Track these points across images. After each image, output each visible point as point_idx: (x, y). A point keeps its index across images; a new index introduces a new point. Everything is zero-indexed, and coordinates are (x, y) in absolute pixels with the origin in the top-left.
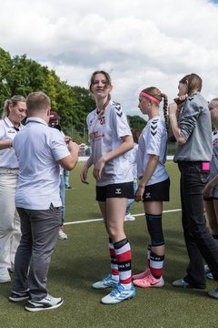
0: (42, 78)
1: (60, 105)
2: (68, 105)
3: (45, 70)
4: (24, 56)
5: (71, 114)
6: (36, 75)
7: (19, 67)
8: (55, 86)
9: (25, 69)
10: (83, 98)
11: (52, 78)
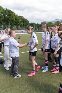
0: (11, 14)
1: (16, 20)
2: (18, 20)
3: (12, 12)
5: (18, 23)
6: (10, 13)
8: (15, 16)
9: (7, 11)
11: (14, 14)
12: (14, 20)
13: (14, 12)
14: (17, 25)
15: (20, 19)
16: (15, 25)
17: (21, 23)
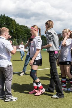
0: (10, 22)
1: (17, 32)
2: (19, 32)
3: (11, 19)
4: (4, 15)
5: (20, 35)
6: (8, 21)
7: (2, 18)
8: (15, 25)
9: (4, 19)
10: (24, 29)
11: (14, 22)
12: (15, 31)
13: (14, 20)
14: (17, 38)
15: (23, 30)
16: (16, 38)
17: (25, 35)
